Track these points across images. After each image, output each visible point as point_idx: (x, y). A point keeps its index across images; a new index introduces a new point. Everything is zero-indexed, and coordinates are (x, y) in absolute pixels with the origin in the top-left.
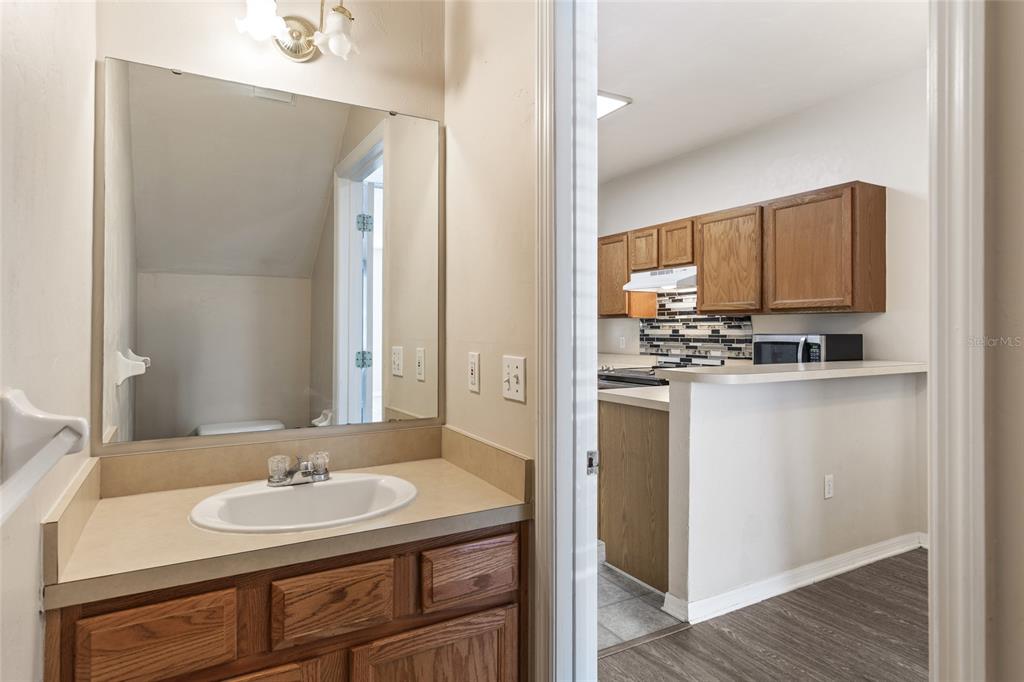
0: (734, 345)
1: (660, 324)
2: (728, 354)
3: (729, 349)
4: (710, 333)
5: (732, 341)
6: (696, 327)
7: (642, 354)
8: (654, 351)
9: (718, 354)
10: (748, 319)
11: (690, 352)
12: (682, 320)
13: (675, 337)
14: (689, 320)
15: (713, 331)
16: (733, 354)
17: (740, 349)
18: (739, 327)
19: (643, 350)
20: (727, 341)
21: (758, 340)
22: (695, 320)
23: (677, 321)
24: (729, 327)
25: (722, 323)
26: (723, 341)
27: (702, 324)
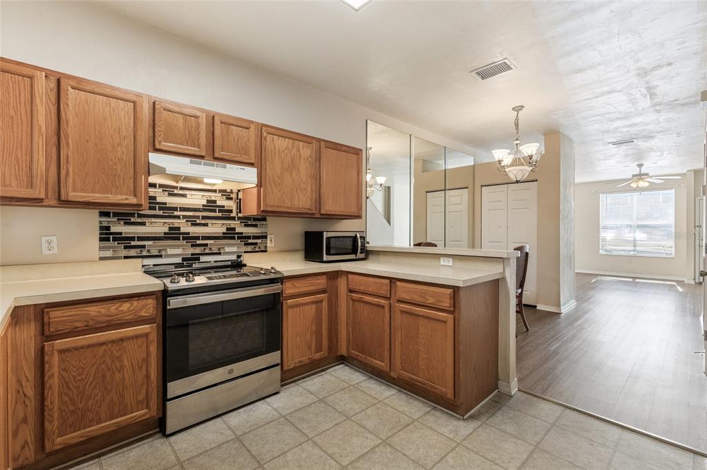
0: (250, 241)
1: (144, 220)
2: (244, 249)
3: (245, 244)
4: (225, 231)
5: (249, 237)
6: (206, 225)
7: (101, 259)
8: (133, 252)
9: (234, 249)
10: (264, 219)
11: (198, 250)
12: (184, 217)
13: (174, 234)
14: (198, 217)
15: (228, 229)
16: (249, 248)
17: (256, 244)
18: (255, 226)
19: (109, 253)
20: (242, 237)
21: (329, 236)
22: (204, 218)
23: (178, 217)
24: (245, 225)
25: (239, 222)
26: (239, 238)
27: (214, 221)
